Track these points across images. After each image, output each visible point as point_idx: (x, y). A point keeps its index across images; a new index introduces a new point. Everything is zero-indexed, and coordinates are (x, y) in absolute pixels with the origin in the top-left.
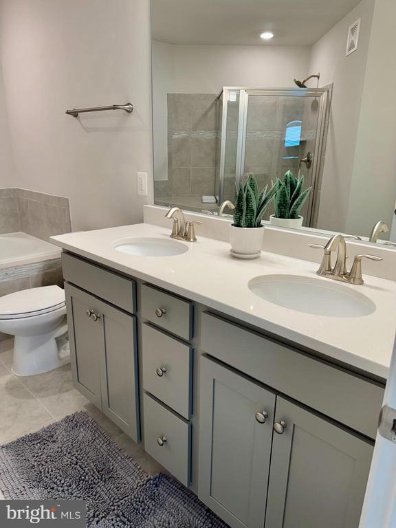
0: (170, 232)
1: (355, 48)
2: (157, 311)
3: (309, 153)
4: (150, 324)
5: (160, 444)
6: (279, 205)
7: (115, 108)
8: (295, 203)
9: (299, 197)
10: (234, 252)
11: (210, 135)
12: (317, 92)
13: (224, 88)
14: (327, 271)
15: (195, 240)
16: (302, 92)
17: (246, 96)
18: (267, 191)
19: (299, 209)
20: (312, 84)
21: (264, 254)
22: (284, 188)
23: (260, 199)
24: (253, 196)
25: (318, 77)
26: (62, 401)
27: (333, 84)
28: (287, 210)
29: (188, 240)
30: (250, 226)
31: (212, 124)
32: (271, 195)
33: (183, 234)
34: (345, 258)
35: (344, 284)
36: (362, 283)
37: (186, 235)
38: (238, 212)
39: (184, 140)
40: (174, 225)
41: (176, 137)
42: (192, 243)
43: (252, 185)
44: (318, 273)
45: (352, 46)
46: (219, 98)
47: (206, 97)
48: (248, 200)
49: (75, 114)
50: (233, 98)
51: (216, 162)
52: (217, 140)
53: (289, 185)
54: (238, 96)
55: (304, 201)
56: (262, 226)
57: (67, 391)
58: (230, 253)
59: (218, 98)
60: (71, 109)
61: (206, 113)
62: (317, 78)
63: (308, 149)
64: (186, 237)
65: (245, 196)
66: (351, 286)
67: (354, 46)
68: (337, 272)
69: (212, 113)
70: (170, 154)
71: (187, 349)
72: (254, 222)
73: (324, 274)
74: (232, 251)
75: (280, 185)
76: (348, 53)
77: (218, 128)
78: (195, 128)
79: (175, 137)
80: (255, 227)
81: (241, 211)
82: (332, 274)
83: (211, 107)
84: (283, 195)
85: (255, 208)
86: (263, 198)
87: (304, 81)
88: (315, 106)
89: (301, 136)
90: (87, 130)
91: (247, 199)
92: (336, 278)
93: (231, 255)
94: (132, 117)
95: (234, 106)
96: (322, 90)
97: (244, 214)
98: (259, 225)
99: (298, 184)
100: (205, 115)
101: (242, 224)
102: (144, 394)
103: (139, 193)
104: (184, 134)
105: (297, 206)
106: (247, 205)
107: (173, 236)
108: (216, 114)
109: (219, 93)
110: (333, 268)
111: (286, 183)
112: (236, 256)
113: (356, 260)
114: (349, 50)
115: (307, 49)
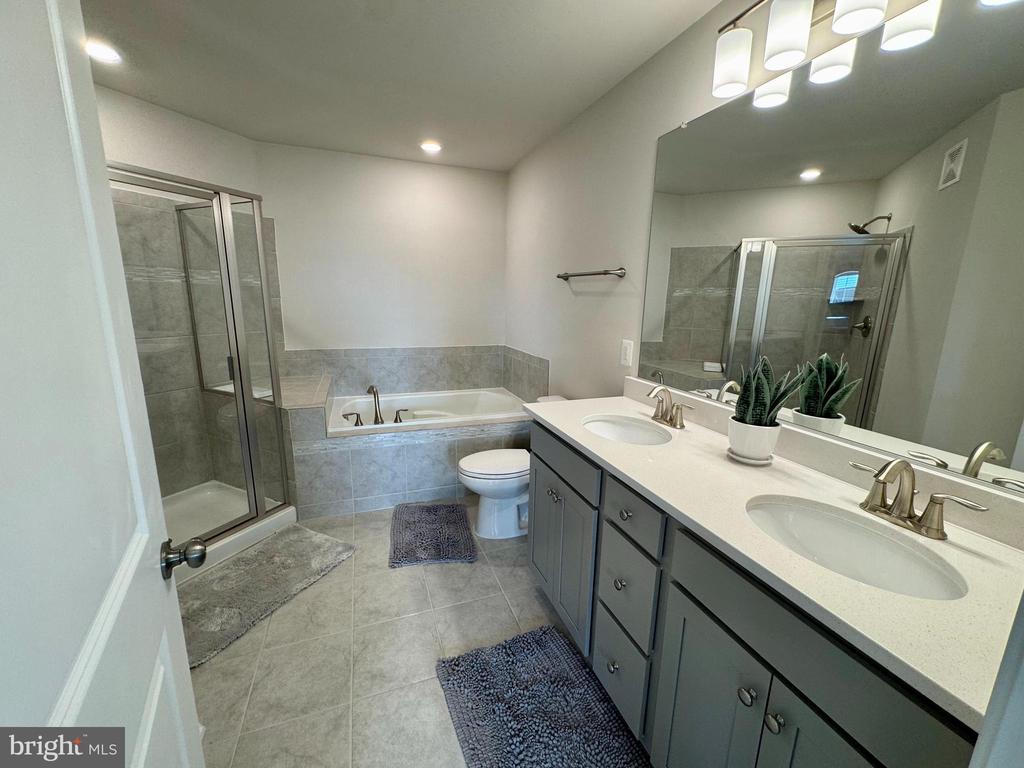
0: (652, 412)
1: (957, 179)
2: (621, 513)
3: (867, 318)
4: (613, 524)
5: (610, 671)
6: (807, 398)
7: (606, 273)
8: (833, 397)
9: (841, 390)
10: (732, 453)
11: (722, 293)
12: (887, 239)
13: (744, 240)
14: (877, 504)
15: (682, 427)
16: (860, 239)
17: (775, 247)
18: (789, 381)
19: (839, 406)
20: (879, 228)
21: (777, 460)
22: (816, 377)
23: (778, 389)
24: (766, 387)
25: (889, 219)
26: (515, 576)
27: (913, 227)
28: (820, 405)
29: (675, 426)
30: (758, 422)
31: (725, 280)
32: (794, 385)
33: (668, 417)
34: (913, 494)
35: (907, 533)
36: (943, 537)
37: (671, 419)
38: (743, 403)
39: (688, 298)
40: (658, 406)
41: (677, 294)
42: (677, 431)
43: (766, 371)
44: (863, 506)
45: (951, 175)
46: (737, 250)
47: (720, 249)
48: (759, 390)
49: (566, 278)
50: (757, 248)
51: (727, 323)
52: (730, 299)
53: (824, 372)
54: (763, 247)
55: (847, 396)
56: (777, 425)
57: (521, 566)
58: (726, 452)
59: (735, 251)
60: (562, 273)
61: (718, 267)
62: (886, 220)
63: (865, 312)
64: (672, 422)
65: (754, 385)
66: (921, 539)
67: (954, 177)
68: (896, 512)
69: (725, 269)
70: (668, 313)
71: (654, 569)
72: (766, 418)
73: (873, 510)
74: (730, 450)
75: (811, 371)
76: (941, 187)
77: (732, 285)
78: (701, 285)
79: (675, 294)
80: (766, 425)
81: (747, 403)
82: (887, 513)
83: (724, 262)
84: (814, 386)
85: (768, 401)
86: (782, 389)
87: (864, 226)
88: (881, 256)
89: (856, 294)
90: (576, 294)
91: (757, 388)
92: (894, 519)
93: (728, 456)
94: (623, 282)
95: (756, 259)
96: (895, 236)
97: (751, 408)
98: (773, 423)
99: (840, 372)
100: (716, 270)
101: (747, 420)
102: (599, 603)
103: (622, 362)
104: (687, 291)
105: (836, 401)
106: (757, 397)
107: (655, 418)
108: (731, 269)
109: (737, 245)
110: (890, 502)
111: (820, 370)
112: (734, 458)
113: (933, 501)
114: (945, 182)
115: (874, 183)
